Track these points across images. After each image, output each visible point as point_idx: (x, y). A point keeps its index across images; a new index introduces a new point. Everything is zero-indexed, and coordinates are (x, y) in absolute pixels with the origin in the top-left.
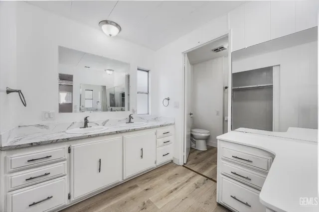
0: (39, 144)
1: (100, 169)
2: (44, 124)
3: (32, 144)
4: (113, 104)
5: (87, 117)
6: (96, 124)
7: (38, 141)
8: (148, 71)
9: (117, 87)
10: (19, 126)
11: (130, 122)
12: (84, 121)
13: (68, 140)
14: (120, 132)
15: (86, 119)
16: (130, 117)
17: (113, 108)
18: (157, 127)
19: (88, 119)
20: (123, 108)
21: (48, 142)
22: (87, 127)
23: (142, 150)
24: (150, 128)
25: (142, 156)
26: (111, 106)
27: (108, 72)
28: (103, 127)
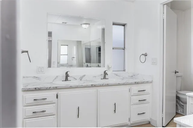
0: (39, 89)
1: (78, 115)
2: (38, 77)
3: (36, 88)
4: (89, 60)
5: (67, 72)
6: (75, 78)
7: (39, 87)
8: (124, 25)
9: (93, 41)
10: (24, 77)
11: (105, 78)
12: (65, 75)
13: (56, 88)
14: (95, 86)
15: (67, 73)
16: (105, 73)
17: (89, 64)
18: (131, 84)
19: (68, 73)
20: (99, 64)
21: (44, 89)
22: (68, 80)
23: (115, 104)
24: (124, 84)
25: (115, 111)
26: (86, 62)
27: (84, 26)
28: (81, 81)
